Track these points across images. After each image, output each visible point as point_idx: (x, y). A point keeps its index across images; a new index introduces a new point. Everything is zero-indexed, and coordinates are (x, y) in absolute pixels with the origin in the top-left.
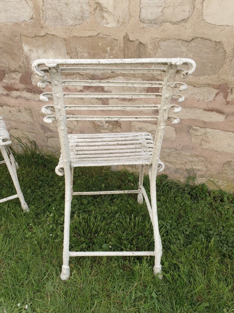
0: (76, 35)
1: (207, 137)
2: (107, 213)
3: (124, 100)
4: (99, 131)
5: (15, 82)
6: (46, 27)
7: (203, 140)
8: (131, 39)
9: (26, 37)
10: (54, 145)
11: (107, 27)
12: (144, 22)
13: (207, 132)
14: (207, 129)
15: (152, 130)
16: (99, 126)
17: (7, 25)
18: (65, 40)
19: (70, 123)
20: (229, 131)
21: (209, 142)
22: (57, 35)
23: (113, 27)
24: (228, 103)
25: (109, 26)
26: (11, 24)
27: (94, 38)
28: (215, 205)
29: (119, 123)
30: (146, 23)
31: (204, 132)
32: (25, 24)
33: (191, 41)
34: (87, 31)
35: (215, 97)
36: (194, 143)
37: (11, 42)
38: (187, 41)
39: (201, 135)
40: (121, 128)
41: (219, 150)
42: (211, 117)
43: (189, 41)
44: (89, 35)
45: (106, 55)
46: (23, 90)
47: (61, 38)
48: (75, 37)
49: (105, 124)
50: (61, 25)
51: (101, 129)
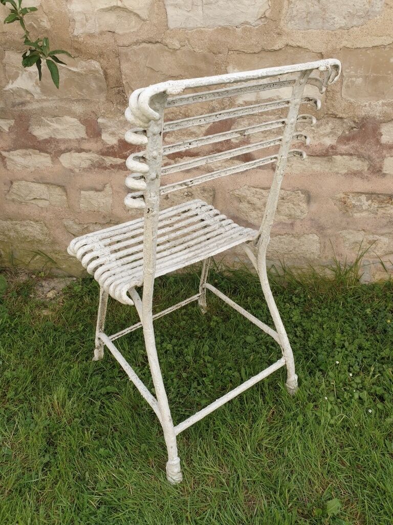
0: (348, 46)
4: (351, 215)
6: (288, 34)
9: (239, 52)
16: (354, 206)
17: (202, 32)
18: (321, 55)
19: (293, 206)
22: (309, 46)
26: (211, 30)
27: (383, 49)
32: (245, 30)
34: (374, 38)
37: (202, 65)
44: (376, 44)
47: (313, 52)
48: (346, 48)
49: (365, 202)
50: (320, 27)
51: (355, 211)
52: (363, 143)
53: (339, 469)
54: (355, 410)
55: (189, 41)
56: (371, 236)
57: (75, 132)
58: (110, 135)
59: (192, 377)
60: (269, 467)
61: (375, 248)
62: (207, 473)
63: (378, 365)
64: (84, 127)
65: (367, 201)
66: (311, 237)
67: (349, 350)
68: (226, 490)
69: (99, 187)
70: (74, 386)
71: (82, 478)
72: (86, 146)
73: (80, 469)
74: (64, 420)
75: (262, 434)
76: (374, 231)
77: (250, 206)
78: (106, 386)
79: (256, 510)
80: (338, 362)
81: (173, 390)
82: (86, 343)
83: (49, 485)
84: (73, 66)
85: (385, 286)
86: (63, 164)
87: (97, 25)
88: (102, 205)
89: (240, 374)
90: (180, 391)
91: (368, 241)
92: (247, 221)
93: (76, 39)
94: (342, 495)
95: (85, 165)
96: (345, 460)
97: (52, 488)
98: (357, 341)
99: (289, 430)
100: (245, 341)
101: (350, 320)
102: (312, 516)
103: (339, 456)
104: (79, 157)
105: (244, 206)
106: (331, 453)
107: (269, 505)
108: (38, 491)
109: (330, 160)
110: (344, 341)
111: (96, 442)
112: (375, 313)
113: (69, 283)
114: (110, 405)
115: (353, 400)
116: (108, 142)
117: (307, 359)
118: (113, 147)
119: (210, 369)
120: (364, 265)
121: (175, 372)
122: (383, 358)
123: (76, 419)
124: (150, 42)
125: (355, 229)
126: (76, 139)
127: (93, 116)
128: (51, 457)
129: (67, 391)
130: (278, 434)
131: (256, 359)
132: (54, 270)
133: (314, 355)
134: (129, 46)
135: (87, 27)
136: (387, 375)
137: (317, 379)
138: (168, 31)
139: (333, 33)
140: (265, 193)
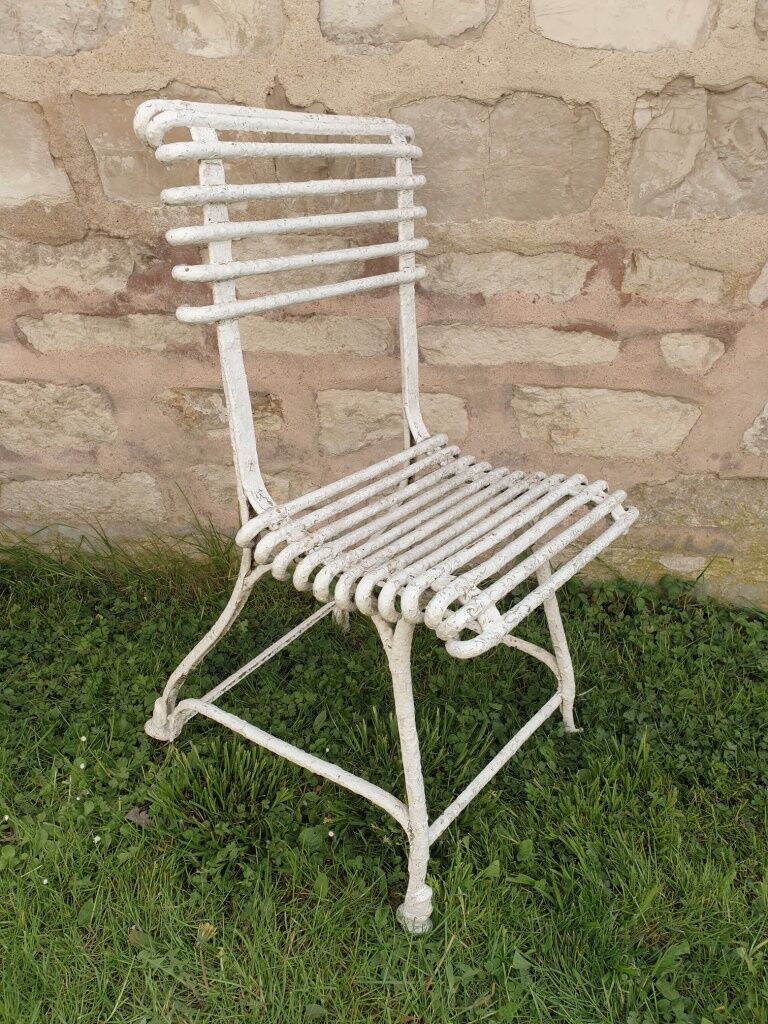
0: (83, 90)
1: (569, 416)
2: (283, 718)
3: (284, 317)
4: (201, 434)
7: (555, 427)
8: (294, 101)
10: (30, 508)
11: (203, 59)
12: (335, 39)
13: (566, 401)
14: (568, 389)
15: (392, 415)
16: (202, 417)
18: (37, 107)
19: (84, 417)
20: (633, 390)
21: (575, 433)
23: (221, 55)
24: (626, 300)
25: (208, 52)
28: (613, 630)
29: (273, 398)
30: (343, 43)
31: (556, 403)
33: (498, 102)
34: (128, 73)
35: (586, 285)
36: (526, 440)
38: (485, 104)
39: (547, 414)
40: (282, 416)
41: (607, 452)
42: (575, 352)
43: (493, 102)
44: (136, 88)
47: (20, 100)
48: (80, 94)
50: (18, 50)
51: (208, 426)
52: (178, 289)
65: (225, 405)
66: (139, 479)
92: (2, 448)
109: (126, 324)
139: (46, 61)
140: (20, 389)
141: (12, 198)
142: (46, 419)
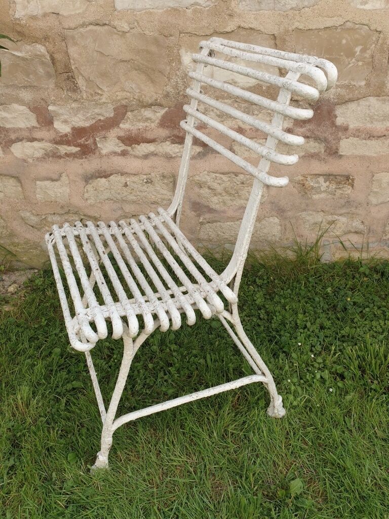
0: (300, 27)
4: (310, 197)
5: (146, 127)
6: (239, 15)
9: (191, 34)
10: (213, 236)
11: (364, 10)
16: (313, 188)
17: (151, 13)
18: (273, 37)
22: (261, 28)
23: (375, 8)
25: (368, 7)
26: (160, 11)
27: (335, 30)
29: (351, 178)
32: (195, 11)
34: (326, 18)
37: (154, 49)
40: (353, 186)
44: (327, 25)
45: (351, 60)
46: (164, 140)
47: (266, 34)
48: (298, 30)
49: (323, 184)
50: (272, 8)
51: (314, 193)
52: (319, 125)
53: (301, 449)
54: (317, 390)
55: (138, 23)
56: (330, 216)
57: (25, 121)
58: (62, 123)
59: (158, 367)
60: (236, 452)
61: (334, 228)
62: (175, 464)
63: (338, 343)
64: (34, 116)
65: (325, 182)
66: (272, 220)
67: (311, 330)
68: (194, 479)
69: (55, 176)
70: (39, 384)
71: (48, 479)
72: (38, 135)
73: (47, 470)
74: (29, 420)
75: (227, 419)
76: (332, 211)
77: (210, 191)
78: (72, 382)
79: (223, 496)
80: (300, 344)
81: (139, 381)
82: (50, 337)
83: (14, 489)
84: (16, 50)
85: (345, 264)
86: (15, 154)
87: (40, 7)
88: (59, 195)
89: (206, 360)
90: (147, 382)
91: (327, 222)
92: (208, 207)
93: (18, 22)
94: (305, 474)
95: (39, 154)
96: (307, 440)
97: (18, 491)
98: (318, 321)
99: (253, 415)
100: (211, 327)
101: (312, 300)
102: (277, 497)
103: (301, 436)
104: (31, 147)
105: (205, 191)
106: (294, 434)
107: (235, 490)
108: (4, 495)
110: (307, 321)
111: (62, 441)
112: (336, 291)
113: (30, 276)
114: (75, 401)
115: (315, 380)
116: (61, 131)
117: (270, 341)
118: (66, 135)
119: (176, 358)
120: (324, 245)
121: (142, 363)
122: (343, 336)
123: (42, 418)
124: (97, 24)
125: (314, 211)
126: (27, 128)
127: (43, 103)
128: (16, 460)
129: (32, 390)
130: (243, 419)
131: (222, 345)
132: (14, 263)
133: (278, 337)
134: (75, 28)
135: (29, 9)
136: (347, 354)
137: (281, 361)
138: (116, 13)
139: (285, 14)
140: (225, 178)
141: (249, 83)
142: (233, 192)
